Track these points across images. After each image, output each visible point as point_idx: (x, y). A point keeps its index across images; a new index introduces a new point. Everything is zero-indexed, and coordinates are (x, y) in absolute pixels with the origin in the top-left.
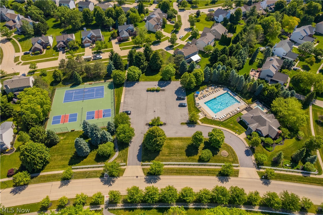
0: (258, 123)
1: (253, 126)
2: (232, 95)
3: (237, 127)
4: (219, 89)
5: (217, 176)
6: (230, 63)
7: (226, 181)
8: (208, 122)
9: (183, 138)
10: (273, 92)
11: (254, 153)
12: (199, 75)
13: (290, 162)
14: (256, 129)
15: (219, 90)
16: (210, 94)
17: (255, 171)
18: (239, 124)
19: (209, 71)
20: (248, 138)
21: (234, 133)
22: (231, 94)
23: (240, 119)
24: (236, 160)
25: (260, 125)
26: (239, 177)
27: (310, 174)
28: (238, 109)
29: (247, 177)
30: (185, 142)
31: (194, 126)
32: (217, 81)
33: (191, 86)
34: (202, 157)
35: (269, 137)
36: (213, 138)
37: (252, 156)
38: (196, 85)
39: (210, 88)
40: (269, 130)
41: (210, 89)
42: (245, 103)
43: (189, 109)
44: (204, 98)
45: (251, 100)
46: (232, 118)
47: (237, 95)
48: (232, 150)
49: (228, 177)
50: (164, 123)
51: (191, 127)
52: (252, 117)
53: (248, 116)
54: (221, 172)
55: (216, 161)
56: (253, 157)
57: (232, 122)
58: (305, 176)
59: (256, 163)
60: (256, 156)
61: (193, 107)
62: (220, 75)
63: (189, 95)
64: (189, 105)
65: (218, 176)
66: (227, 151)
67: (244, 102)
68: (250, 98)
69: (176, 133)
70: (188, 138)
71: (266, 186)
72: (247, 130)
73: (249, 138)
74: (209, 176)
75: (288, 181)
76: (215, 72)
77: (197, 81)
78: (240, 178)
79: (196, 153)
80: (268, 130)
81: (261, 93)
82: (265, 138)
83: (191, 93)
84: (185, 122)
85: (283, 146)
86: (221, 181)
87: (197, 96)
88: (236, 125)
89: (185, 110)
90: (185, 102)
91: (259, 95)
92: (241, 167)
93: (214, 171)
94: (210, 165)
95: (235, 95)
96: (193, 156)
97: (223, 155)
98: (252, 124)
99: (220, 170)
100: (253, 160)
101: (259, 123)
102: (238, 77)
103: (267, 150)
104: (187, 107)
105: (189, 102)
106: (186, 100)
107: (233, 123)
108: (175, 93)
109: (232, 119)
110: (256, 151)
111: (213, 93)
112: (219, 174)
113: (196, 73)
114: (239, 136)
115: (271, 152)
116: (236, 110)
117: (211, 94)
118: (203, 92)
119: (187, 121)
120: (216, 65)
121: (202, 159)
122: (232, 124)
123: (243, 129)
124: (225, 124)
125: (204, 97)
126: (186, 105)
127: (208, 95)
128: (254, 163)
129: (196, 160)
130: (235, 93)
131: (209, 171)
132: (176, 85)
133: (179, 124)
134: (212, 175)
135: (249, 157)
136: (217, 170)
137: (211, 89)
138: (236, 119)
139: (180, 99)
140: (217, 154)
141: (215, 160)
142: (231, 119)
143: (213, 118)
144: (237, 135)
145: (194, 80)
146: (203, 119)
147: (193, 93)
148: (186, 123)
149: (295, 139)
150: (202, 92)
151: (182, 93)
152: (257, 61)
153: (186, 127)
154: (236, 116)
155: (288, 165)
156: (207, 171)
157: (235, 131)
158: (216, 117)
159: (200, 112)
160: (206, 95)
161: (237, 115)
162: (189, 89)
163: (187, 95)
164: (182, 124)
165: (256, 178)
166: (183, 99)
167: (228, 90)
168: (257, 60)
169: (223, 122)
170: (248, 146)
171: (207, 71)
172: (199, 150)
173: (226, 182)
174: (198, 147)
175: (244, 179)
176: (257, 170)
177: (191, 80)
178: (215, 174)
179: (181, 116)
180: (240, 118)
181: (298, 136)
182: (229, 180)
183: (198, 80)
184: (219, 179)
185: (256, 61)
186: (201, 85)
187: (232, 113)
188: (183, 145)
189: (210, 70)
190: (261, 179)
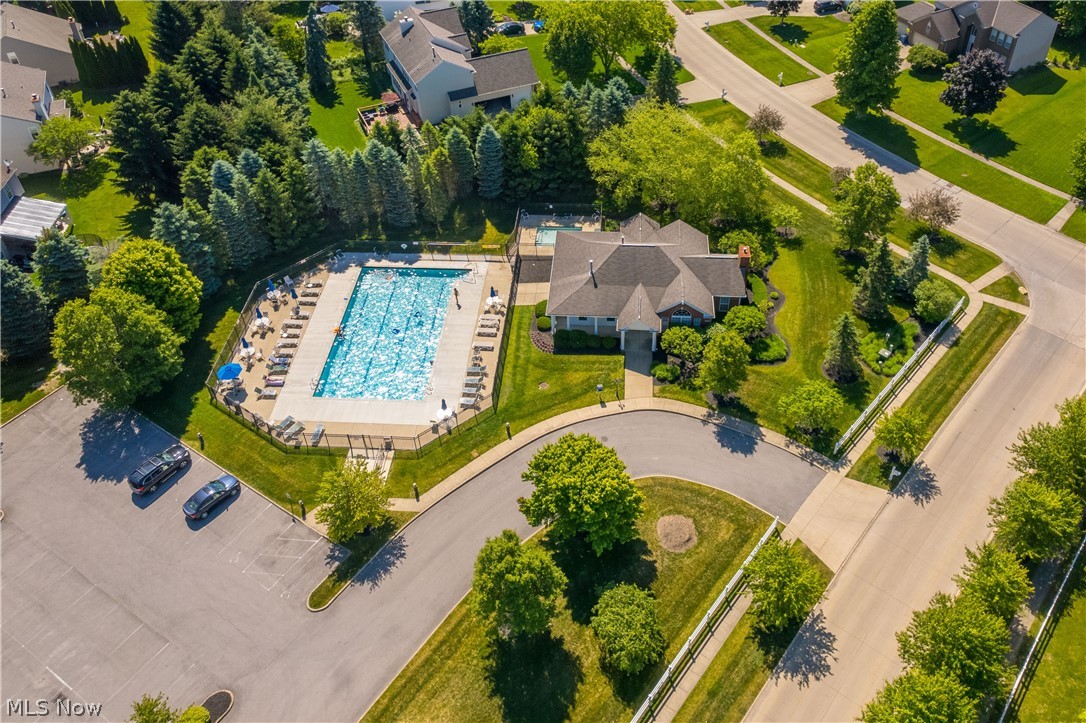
0: (640, 287)
1: (638, 313)
2: (401, 264)
3: (576, 377)
4: (314, 280)
5: (771, 668)
6: (259, 124)
7: (821, 645)
8: (438, 467)
9: (417, 671)
10: (556, 130)
11: (754, 415)
12: (157, 274)
13: (878, 338)
14: (659, 315)
15: (319, 286)
16: (296, 336)
17: (841, 480)
18: (565, 357)
19: (192, 223)
20: (662, 380)
21: (596, 410)
22: (385, 263)
23: (549, 329)
24: (744, 513)
25: (653, 288)
26: (834, 568)
27: (951, 322)
28: (490, 301)
29: (855, 539)
30: (455, 681)
31: (398, 551)
32: (264, 254)
33: (160, 362)
34: (629, 654)
35: (732, 306)
36: (587, 508)
37: (760, 434)
38: (183, 340)
39: (264, 306)
40: (704, 280)
41: (271, 313)
42: (488, 257)
43: (270, 494)
44: (286, 373)
45: (490, 229)
46: (510, 358)
47: (419, 250)
48: (677, 486)
49: (808, 620)
50: (209, 704)
51: (386, 567)
52: (594, 282)
53: (572, 291)
54: (758, 631)
55: (689, 609)
56: (772, 437)
57: (534, 373)
58: (956, 343)
59: (808, 446)
60: (774, 420)
61: (282, 464)
62: (260, 211)
63: (187, 423)
64: (245, 469)
65: (775, 663)
66: (670, 512)
67: (482, 257)
68: (483, 224)
69: (344, 681)
70: (442, 643)
71: (935, 500)
72: (623, 353)
73: (669, 376)
74: (743, 712)
75: (950, 404)
76: (223, 209)
77: (170, 311)
78: (843, 568)
79: (568, 669)
80: (701, 284)
81: (508, 173)
82: (721, 323)
83: (193, 406)
84: (324, 572)
85: (786, 302)
86: (813, 671)
87: (238, 393)
88: (563, 370)
89: (255, 510)
90: (204, 473)
91: (505, 186)
92: (789, 519)
93: (735, 663)
94: (691, 655)
95: (407, 256)
96: (573, 702)
97: (680, 546)
98: (619, 308)
99: (747, 630)
100: (782, 446)
101: (644, 285)
102: (359, 162)
103: (772, 362)
104: (248, 491)
105: (226, 455)
106: (199, 460)
107: (539, 373)
108: (93, 475)
109: (517, 358)
110: (750, 403)
111: (305, 318)
112: (767, 653)
113: (133, 270)
114: (629, 404)
115: (791, 360)
116: (487, 312)
117: (298, 327)
118: (251, 350)
119: (332, 558)
120: (193, 172)
121: (639, 668)
122: (540, 381)
123: (608, 363)
124: (519, 405)
125: (278, 368)
126: (228, 485)
127: (294, 346)
128: (803, 457)
129: (605, 707)
130: (404, 246)
131: (719, 684)
132: (54, 430)
133: (303, 616)
134: (752, 688)
135: (759, 447)
136: (740, 640)
137: (276, 308)
138: (533, 348)
139: (158, 484)
140: (651, 566)
141: (678, 604)
142: (515, 367)
143: (435, 429)
144: (613, 407)
145: (152, 317)
146: (399, 474)
147: (203, 396)
148: (341, 576)
149: (786, 250)
150: (244, 352)
151: (133, 443)
152: (341, 75)
153: (356, 597)
154: (519, 337)
155: (887, 354)
156: (712, 694)
157: (587, 398)
158: (448, 413)
159: (343, 453)
160: (284, 351)
161: (519, 328)
162: (157, 389)
163: (178, 429)
164: (319, 600)
165: (881, 504)
166: (180, 468)
167: (354, 256)
168: (337, 72)
169: (495, 406)
170: (704, 411)
171: (178, 230)
172: (567, 639)
173: (829, 649)
174: (548, 632)
175: (856, 556)
176: (844, 471)
177: (136, 324)
178: (753, 672)
179: (270, 564)
180: (545, 329)
181: (779, 234)
182: (828, 626)
183: (172, 301)
184: (795, 670)
185: (339, 79)
186: (208, 326)
187: (489, 335)
188: (464, 707)
189: (192, 215)
190: (892, 489)
